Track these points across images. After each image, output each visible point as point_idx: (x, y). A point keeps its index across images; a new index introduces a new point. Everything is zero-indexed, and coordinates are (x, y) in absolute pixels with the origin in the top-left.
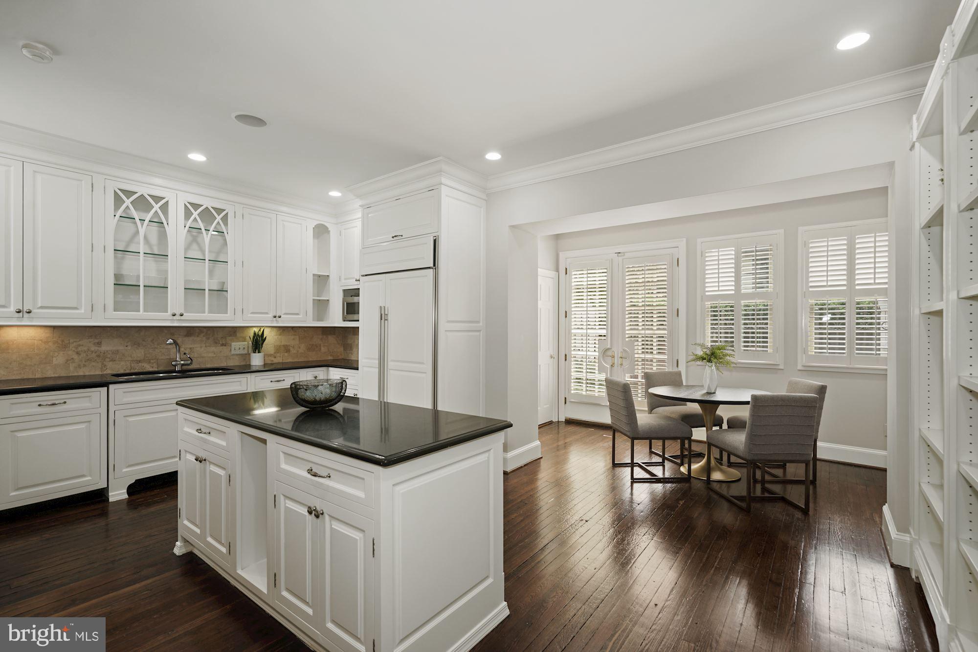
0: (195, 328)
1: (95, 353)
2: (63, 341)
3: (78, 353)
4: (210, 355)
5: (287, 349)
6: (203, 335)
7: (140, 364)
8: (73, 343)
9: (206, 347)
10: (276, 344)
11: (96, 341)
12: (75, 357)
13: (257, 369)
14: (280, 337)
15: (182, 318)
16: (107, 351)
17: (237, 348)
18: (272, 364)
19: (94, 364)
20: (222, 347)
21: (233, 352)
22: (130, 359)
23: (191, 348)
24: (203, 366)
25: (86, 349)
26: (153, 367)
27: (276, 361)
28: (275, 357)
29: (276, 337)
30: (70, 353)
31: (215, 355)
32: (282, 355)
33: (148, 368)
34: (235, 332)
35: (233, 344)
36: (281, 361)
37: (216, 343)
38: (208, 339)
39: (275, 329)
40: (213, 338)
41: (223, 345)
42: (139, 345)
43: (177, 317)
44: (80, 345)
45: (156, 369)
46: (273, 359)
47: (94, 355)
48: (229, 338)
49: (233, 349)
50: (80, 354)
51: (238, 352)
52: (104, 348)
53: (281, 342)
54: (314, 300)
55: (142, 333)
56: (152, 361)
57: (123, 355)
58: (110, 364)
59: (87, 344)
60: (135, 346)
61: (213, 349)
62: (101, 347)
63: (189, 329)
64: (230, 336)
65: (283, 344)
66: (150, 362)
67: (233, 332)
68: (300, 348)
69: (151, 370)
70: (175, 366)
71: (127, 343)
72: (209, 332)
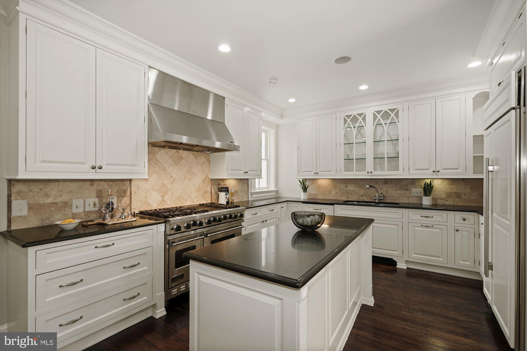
0: (389, 180)
1: (345, 190)
2: (335, 185)
3: (339, 190)
4: (398, 195)
5: (458, 195)
6: (393, 183)
7: (362, 197)
8: (338, 186)
9: (395, 190)
10: (447, 191)
11: (346, 185)
12: (339, 192)
13: (427, 207)
14: (451, 186)
15: (372, 174)
16: (349, 190)
17: (416, 192)
18: (444, 205)
19: (345, 195)
20: (405, 191)
21: (413, 195)
22: (358, 194)
23: (386, 191)
24: (393, 202)
25: (342, 188)
26: (368, 199)
27: (447, 203)
28: (447, 201)
29: (448, 186)
30: (337, 190)
31: (401, 196)
32: (453, 200)
33: (366, 200)
34: (414, 182)
35: (413, 190)
36: (452, 204)
37: (401, 188)
38: (396, 186)
39: (446, 180)
40: (399, 185)
41: (405, 190)
42: (362, 188)
43: (370, 174)
44: (340, 187)
45: (369, 201)
46: (445, 202)
47: (345, 191)
48: (409, 186)
49: (412, 193)
50: (340, 191)
51: (416, 195)
52: (348, 188)
53: (452, 190)
54: (474, 156)
55: (363, 182)
56: (367, 196)
57: (356, 192)
58: (350, 196)
59: (342, 186)
60: (360, 188)
61: (400, 192)
62: (347, 188)
63: (385, 180)
64: (411, 184)
65: (454, 191)
66: (366, 197)
67: (413, 181)
68: (472, 195)
69: (367, 200)
70: (375, 199)
71: (357, 186)
72: (397, 182)
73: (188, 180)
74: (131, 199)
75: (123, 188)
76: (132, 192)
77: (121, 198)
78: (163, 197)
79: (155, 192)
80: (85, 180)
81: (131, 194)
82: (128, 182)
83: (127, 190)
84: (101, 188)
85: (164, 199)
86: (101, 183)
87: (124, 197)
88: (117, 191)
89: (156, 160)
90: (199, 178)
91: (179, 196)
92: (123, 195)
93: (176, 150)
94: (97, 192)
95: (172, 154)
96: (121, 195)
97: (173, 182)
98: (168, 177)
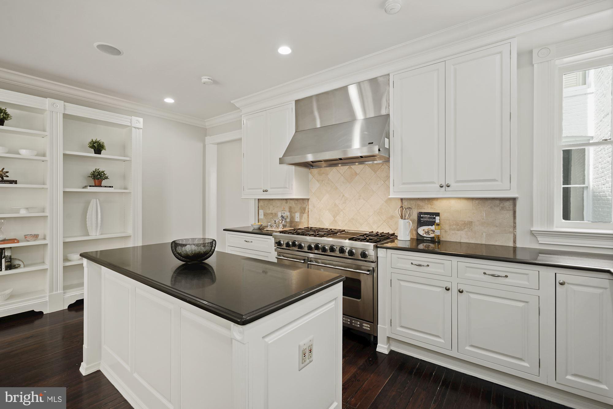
73: (364, 200)
74: (308, 215)
75: (304, 206)
76: (309, 210)
77: (302, 214)
78: (334, 217)
79: (327, 211)
80: (284, 199)
81: (308, 212)
82: (307, 201)
83: (306, 207)
84: (291, 205)
85: (336, 219)
86: (291, 201)
87: (304, 213)
88: (300, 209)
89: (328, 180)
90: (381, 198)
91: (353, 219)
92: (303, 212)
93: (349, 166)
94: (289, 208)
95: (344, 171)
96: (302, 212)
97: (344, 202)
98: (340, 196)
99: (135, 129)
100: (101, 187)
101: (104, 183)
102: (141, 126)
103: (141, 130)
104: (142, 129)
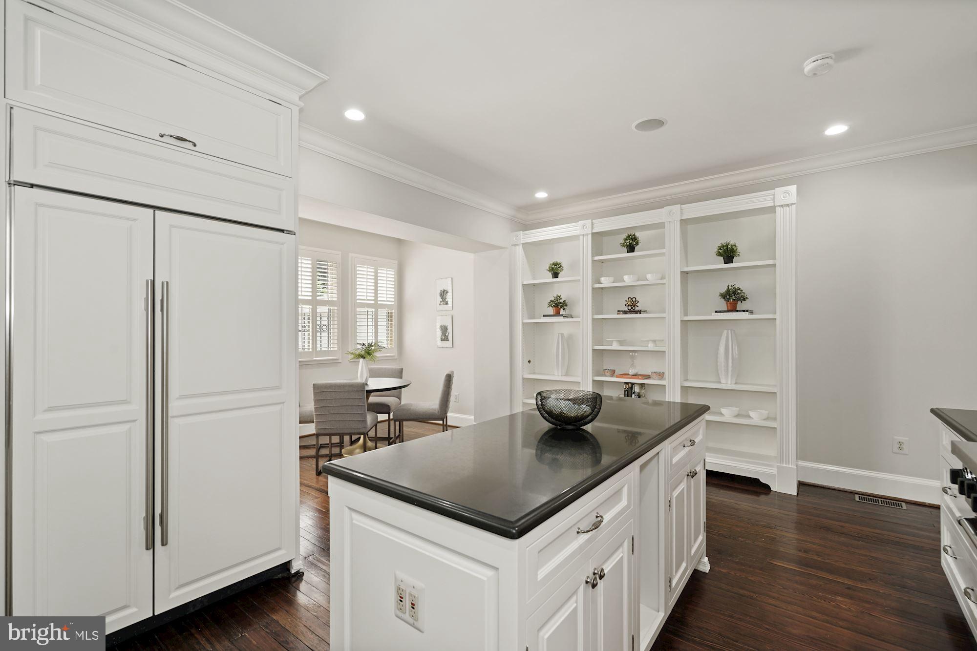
99: (783, 207)
100: (737, 311)
101: (740, 306)
102: (793, 198)
103: (794, 206)
104: (794, 204)
